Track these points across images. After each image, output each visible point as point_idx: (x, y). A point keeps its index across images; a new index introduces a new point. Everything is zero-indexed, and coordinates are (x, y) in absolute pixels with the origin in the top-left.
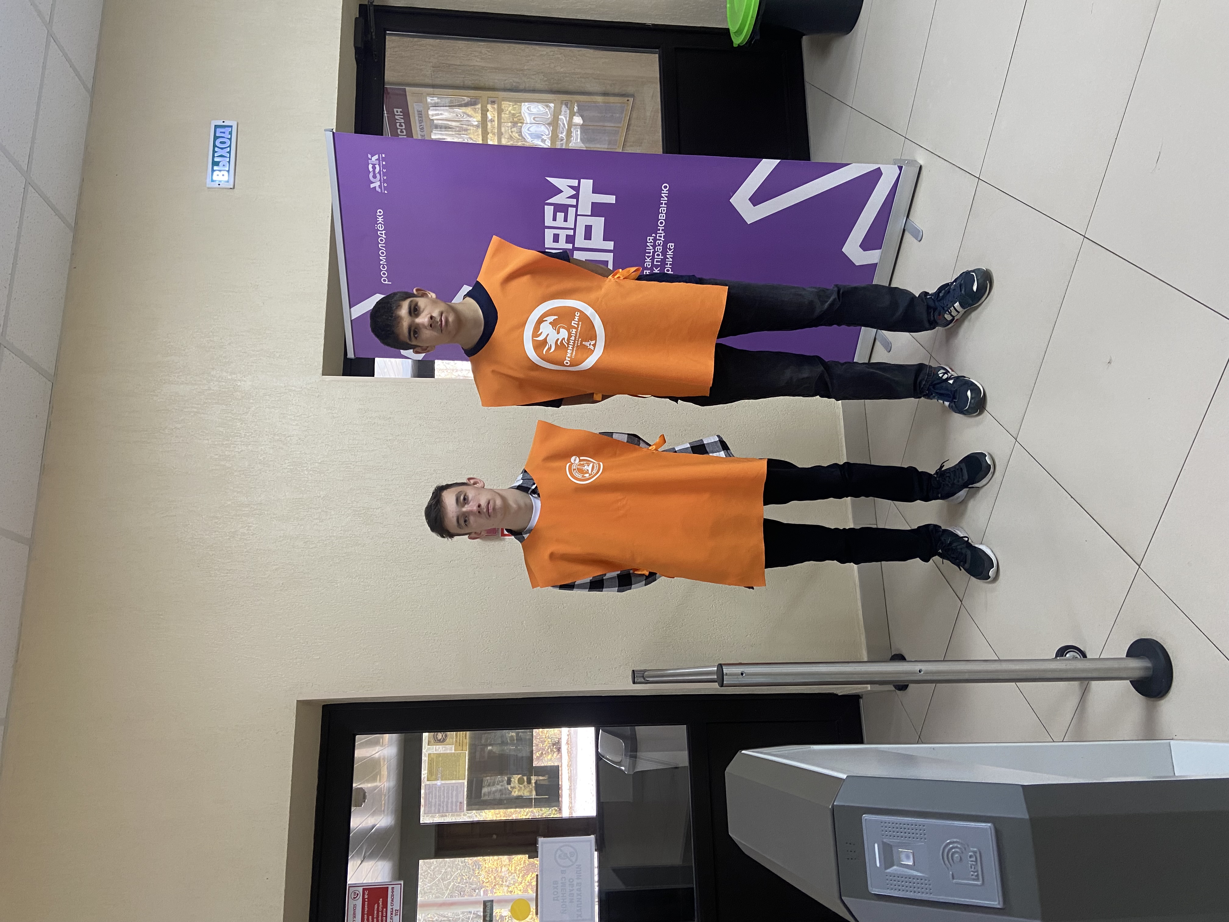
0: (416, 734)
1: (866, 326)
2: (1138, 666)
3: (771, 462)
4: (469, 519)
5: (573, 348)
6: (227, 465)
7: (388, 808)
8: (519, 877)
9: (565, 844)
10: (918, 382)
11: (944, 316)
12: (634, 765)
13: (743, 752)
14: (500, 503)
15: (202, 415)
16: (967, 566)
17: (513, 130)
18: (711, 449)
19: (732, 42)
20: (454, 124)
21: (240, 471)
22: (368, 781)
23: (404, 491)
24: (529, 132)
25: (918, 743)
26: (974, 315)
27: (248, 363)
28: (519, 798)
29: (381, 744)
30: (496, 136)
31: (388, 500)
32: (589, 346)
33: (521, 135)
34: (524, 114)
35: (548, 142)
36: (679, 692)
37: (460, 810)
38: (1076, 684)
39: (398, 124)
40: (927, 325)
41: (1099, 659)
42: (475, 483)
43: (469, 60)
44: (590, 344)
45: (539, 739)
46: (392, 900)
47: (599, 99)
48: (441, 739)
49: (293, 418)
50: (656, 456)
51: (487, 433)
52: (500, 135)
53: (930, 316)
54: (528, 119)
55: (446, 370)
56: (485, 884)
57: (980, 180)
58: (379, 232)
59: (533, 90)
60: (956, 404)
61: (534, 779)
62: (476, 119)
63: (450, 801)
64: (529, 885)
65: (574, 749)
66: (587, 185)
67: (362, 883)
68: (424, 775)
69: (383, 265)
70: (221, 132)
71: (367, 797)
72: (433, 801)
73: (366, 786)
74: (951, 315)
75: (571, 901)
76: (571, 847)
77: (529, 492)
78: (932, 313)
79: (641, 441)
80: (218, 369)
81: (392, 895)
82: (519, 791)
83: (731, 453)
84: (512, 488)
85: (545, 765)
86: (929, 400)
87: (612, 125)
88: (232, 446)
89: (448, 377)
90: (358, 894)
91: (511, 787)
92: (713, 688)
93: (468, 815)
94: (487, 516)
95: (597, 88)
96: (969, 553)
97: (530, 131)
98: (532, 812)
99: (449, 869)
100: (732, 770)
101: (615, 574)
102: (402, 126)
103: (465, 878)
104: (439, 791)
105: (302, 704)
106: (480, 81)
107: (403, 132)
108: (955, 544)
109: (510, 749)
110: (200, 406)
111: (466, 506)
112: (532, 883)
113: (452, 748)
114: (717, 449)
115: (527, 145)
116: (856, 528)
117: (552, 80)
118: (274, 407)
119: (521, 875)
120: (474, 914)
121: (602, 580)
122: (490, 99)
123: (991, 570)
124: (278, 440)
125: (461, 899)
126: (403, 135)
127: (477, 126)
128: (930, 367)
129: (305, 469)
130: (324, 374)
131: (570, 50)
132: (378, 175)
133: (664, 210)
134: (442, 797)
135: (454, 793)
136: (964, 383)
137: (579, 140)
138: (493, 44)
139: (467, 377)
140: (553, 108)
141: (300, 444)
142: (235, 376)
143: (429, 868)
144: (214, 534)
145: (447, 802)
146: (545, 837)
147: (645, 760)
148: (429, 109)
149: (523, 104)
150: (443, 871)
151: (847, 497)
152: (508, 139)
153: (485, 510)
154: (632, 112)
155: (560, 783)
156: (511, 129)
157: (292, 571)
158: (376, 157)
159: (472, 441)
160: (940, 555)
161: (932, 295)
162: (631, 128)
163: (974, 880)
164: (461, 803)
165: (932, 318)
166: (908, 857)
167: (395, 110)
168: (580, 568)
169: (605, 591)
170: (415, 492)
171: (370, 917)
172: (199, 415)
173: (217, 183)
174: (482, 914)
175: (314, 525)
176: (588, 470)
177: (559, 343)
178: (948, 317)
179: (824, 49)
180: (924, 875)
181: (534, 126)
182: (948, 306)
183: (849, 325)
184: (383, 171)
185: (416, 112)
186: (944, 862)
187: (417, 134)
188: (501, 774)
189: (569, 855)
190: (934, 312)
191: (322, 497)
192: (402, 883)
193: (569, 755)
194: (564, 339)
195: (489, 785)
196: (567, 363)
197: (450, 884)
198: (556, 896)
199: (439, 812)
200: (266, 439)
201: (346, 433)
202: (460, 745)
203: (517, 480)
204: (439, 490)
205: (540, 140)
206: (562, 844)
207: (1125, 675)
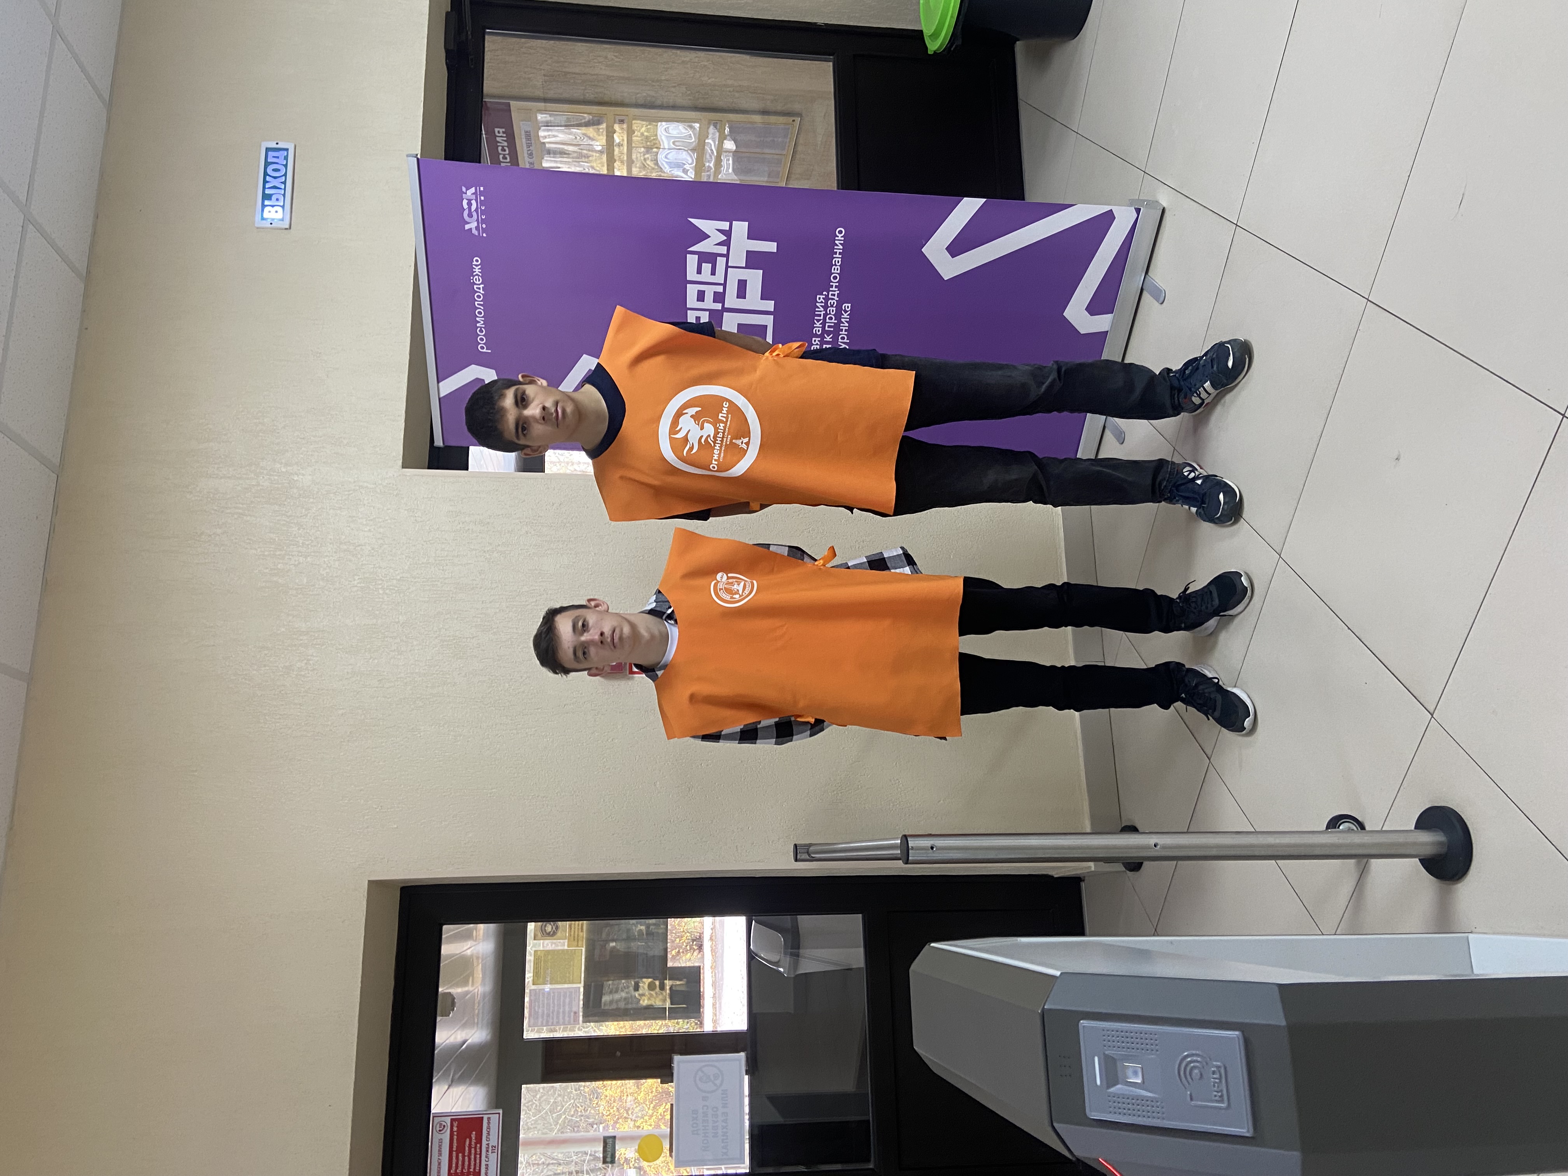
0: (520, 924)
1: (1094, 412)
2: (1429, 840)
3: (967, 580)
4: (588, 651)
5: (721, 447)
6: (280, 581)
7: (483, 1020)
8: (649, 1109)
9: (708, 1063)
10: (1157, 483)
11: (1191, 399)
12: (795, 965)
13: (932, 945)
14: (628, 632)
15: (249, 518)
16: (1217, 714)
17: (647, 156)
18: (893, 565)
19: (927, 48)
20: (571, 148)
21: (296, 589)
22: (457, 985)
23: (506, 616)
24: (666, 160)
25: (1154, 935)
26: (1228, 397)
27: (307, 452)
28: (648, 1007)
29: (475, 938)
30: (625, 164)
31: (485, 627)
32: (740, 444)
33: (657, 164)
34: (661, 136)
35: (691, 172)
36: (853, 873)
37: (574, 1021)
38: (1352, 861)
39: (500, 148)
40: (1171, 412)
41: (1381, 832)
42: (596, 606)
43: (591, 67)
44: (742, 443)
45: (675, 934)
46: (488, 1134)
47: (757, 118)
48: (550, 932)
49: (365, 523)
50: (823, 573)
51: (612, 543)
52: (630, 163)
53: (1174, 399)
54: (665, 143)
55: (558, 462)
56: (605, 1117)
57: (1237, 227)
58: (475, 286)
59: (672, 107)
60: (1205, 509)
61: (668, 983)
62: (599, 144)
63: (561, 1010)
64: (662, 1119)
65: (719, 946)
66: (741, 228)
67: (451, 1112)
68: (528, 978)
69: (481, 329)
70: (274, 157)
71: (457, 1005)
72: (540, 1011)
73: (456, 991)
74: (1200, 398)
75: (715, 1135)
76: (715, 1067)
77: (664, 617)
78: (1176, 396)
79: (805, 555)
80: (268, 459)
81: (489, 1128)
82: (649, 999)
83: (918, 569)
84: (643, 612)
85: (683, 965)
86: (1172, 505)
87: (773, 151)
88: (287, 557)
89: (561, 472)
90: (444, 1126)
91: (639, 995)
92: (897, 868)
93: (583, 1030)
94: (612, 647)
95: (755, 105)
96: (1219, 698)
97: (668, 159)
98: (666, 1025)
99: (560, 1098)
100: (917, 967)
101: (772, 721)
102: (505, 151)
103: (580, 1110)
104: (547, 998)
105: (376, 887)
106: (605, 94)
107: (506, 159)
108: (1201, 687)
109: (637, 946)
110: (245, 506)
111: (585, 634)
112: (665, 1116)
113: (564, 943)
114: (901, 564)
115: (665, 176)
116: (1078, 666)
117: (697, 94)
118: (340, 508)
119: (652, 1105)
120: (590, 1155)
121: (756, 729)
122: (618, 118)
123: (1247, 720)
124: (345, 551)
125: (573, 1135)
126: (505, 163)
127: (601, 152)
128: (1173, 463)
129: (380, 587)
130: (404, 466)
131: (721, 57)
132: (475, 214)
133: (838, 262)
134: (552, 1005)
135: (567, 1000)
136: (1215, 484)
137: (730, 171)
138: (622, 47)
139: (586, 472)
140: (698, 129)
141: (373, 556)
142: (291, 468)
143: (535, 1096)
144: (263, 669)
145: (558, 1013)
146: (681, 1054)
147: (809, 958)
148: (540, 129)
149: (659, 123)
150: (552, 1101)
151: (1066, 626)
152: (640, 168)
153: (609, 640)
154: (799, 136)
155: (702, 990)
156: (644, 155)
157: (363, 716)
158: (473, 190)
159: (593, 554)
160: (1183, 701)
161: (1176, 372)
162: (798, 156)
163: (1217, 1101)
164: (575, 1013)
165: (1176, 402)
166: (1135, 1073)
167: (496, 130)
168: (727, 713)
169: (761, 743)
170: (519, 617)
171: (460, 1155)
172: (245, 518)
173: (269, 221)
174: (601, 1156)
175: (391, 658)
176: (738, 590)
177: (703, 441)
178: (1196, 400)
179: (1042, 59)
180: (1154, 1095)
181: (674, 152)
182: (1197, 386)
183: (1072, 411)
184: (480, 208)
185: (523, 133)
186: (1181, 1080)
187: (524, 162)
188: (627, 975)
189: (712, 1078)
190: (1178, 395)
191: (401, 622)
192: (501, 1111)
193: (713, 954)
194: (709, 436)
195: (611, 992)
196: (714, 467)
197: (561, 1117)
198: (696, 1129)
199: (547, 1025)
200: (329, 549)
201: (433, 542)
202: (574, 940)
203: (649, 603)
204: (551, 615)
205: (681, 171)
206: (704, 1064)
207: (1413, 852)
